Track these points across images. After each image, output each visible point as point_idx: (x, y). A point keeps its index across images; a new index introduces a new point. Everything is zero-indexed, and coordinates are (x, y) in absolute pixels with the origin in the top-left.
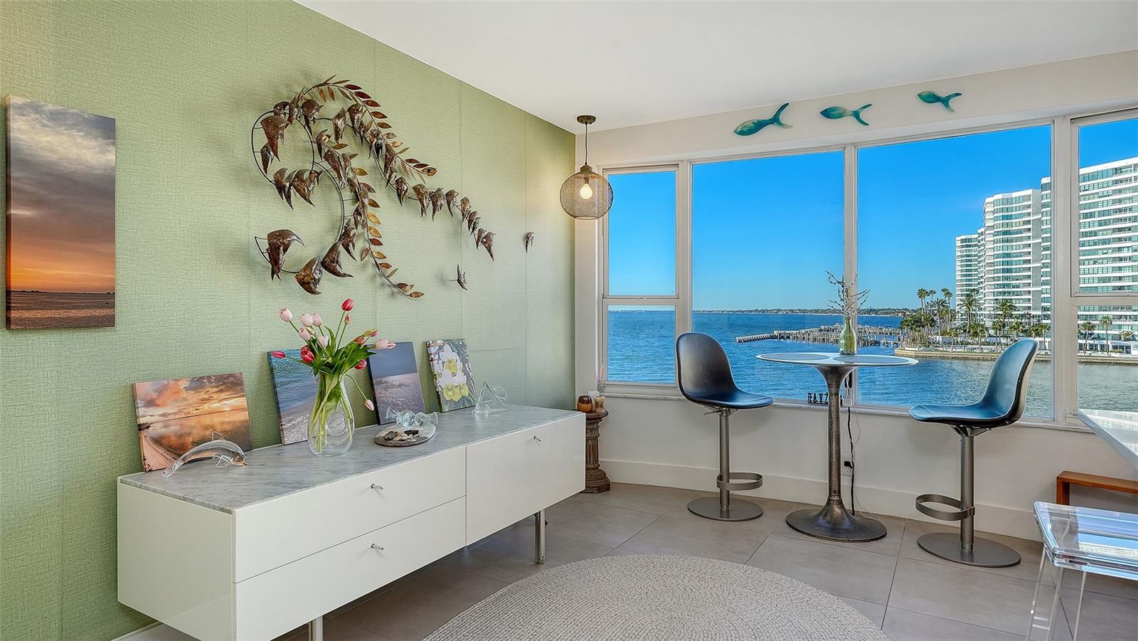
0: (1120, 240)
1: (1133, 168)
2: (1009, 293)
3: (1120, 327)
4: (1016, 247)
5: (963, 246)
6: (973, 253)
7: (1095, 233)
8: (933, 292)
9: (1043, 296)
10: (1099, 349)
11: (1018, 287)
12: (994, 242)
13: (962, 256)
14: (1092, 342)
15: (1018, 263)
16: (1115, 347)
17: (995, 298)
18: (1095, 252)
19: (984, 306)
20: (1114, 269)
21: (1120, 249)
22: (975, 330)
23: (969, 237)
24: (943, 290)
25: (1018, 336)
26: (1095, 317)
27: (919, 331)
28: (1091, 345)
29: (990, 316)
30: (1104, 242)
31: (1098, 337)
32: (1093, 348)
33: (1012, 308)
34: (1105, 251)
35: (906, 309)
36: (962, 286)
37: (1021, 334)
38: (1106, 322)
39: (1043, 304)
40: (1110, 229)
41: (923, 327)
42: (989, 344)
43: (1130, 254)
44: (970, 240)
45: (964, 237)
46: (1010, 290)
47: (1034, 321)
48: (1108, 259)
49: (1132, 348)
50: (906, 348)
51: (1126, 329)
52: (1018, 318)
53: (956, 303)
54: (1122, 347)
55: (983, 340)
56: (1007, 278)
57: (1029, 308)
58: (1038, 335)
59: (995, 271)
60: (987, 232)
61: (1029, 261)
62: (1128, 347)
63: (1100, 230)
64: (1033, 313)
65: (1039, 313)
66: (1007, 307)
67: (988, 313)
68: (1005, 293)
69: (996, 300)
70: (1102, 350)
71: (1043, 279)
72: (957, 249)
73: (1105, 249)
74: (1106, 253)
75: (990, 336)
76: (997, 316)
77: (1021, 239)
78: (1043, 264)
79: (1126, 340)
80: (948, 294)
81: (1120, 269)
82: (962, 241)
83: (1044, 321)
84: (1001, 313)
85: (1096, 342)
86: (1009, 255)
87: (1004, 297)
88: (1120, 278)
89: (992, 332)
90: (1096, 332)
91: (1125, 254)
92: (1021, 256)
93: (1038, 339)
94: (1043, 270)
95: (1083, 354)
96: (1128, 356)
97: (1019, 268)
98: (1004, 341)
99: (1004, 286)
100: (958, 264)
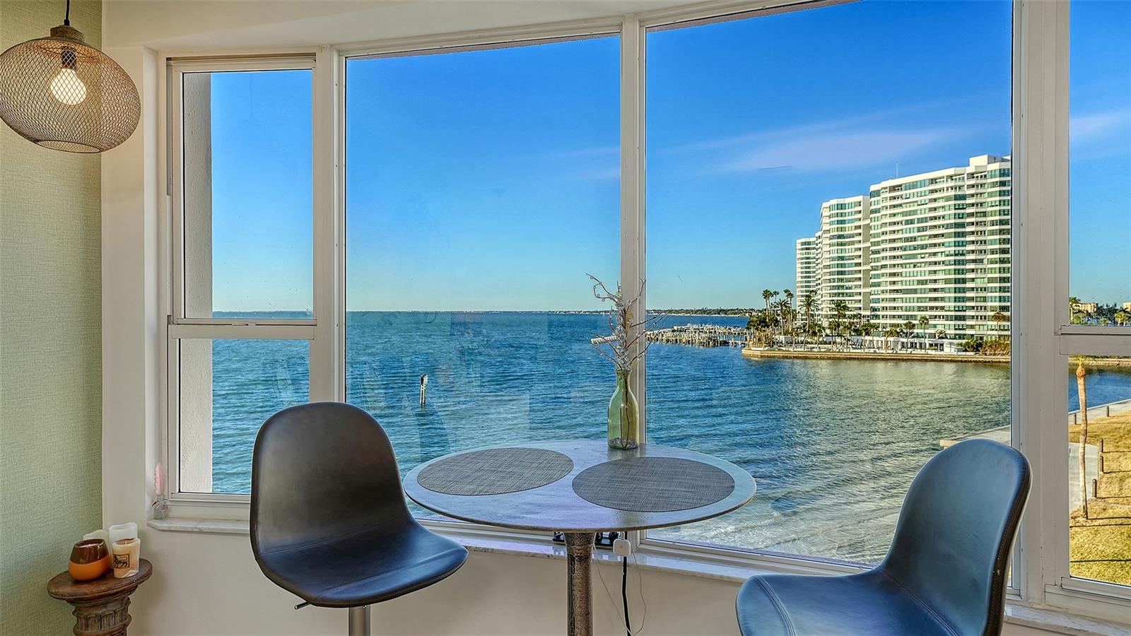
0: (935, 245)
1: (945, 179)
2: (843, 294)
3: (935, 326)
4: (849, 251)
5: (802, 249)
6: (812, 256)
7: (915, 239)
8: (776, 293)
9: (871, 297)
10: (918, 347)
11: (850, 288)
12: (830, 245)
13: (802, 259)
14: (912, 340)
15: (850, 265)
16: (931, 345)
17: (831, 299)
18: (914, 256)
19: (822, 306)
20: (930, 272)
21: (935, 254)
22: (813, 329)
23: (808, 240)
24: (786, 291)
25: (850, 335)
26: (914, 317)
27: (764, 331)
28: (912, 343)
29: (826, 316)
30: (923, 247)
31: (917, 336)
32: (913, 346)
33: (845, 308)
34: (923, 256)
35: (752, 310)
36: (802, 287)
37: (853, 334)
38: (924, 321)
39: (871, 305)
40: (926, 236)
41: (768, 327)
42: (825, 343)
43: (944, 258)
44: (809, 243)
45: (803, 240)
46: (843, 291)
47: (864, 321)
48: (925, 263)
49: (945, 345)
50: (753, 348)
51: (940, 328)
52: (850, 318)
53: (797, 304)
54: (936, 345)
55: (821, 339)
56: (842, 280)
57: (860, 308)
58: (868, 334)
59: (831, 273)
60: (824, 236)
61: (860, 264)
62: (942, 345)
63: (919, 236)
64: (863, 313)
65: (868, 313)
66: (841, 307)
67: (826, 313)
68: (839, 294)
70: (921, 348)
71: (872, 281)
72: (798, 252)
73: (923, 254)
74: (924, 258)
75: (827, 335)
76: (833, 316)
77: (853, 243)
78: (872, 267)
79: (940, 338)
80: (790, 295)
81: (935, 272)
82: (803, 244)
83: (872, 321)
84: (836, 313)
85: (916, 340)
86: (842, 258)
87: (839, 298)
88: (935, 281)
89: (828, 331)
90: (916, 331)
91: (939, 258)
92: (853, 259)
93: (868, 338)
94: (872, 273)
95: (905, 352)
96: (941, 353)
97: (852, 271)
98: (838, 340)
99: (839, 287)
100: (799, 265)
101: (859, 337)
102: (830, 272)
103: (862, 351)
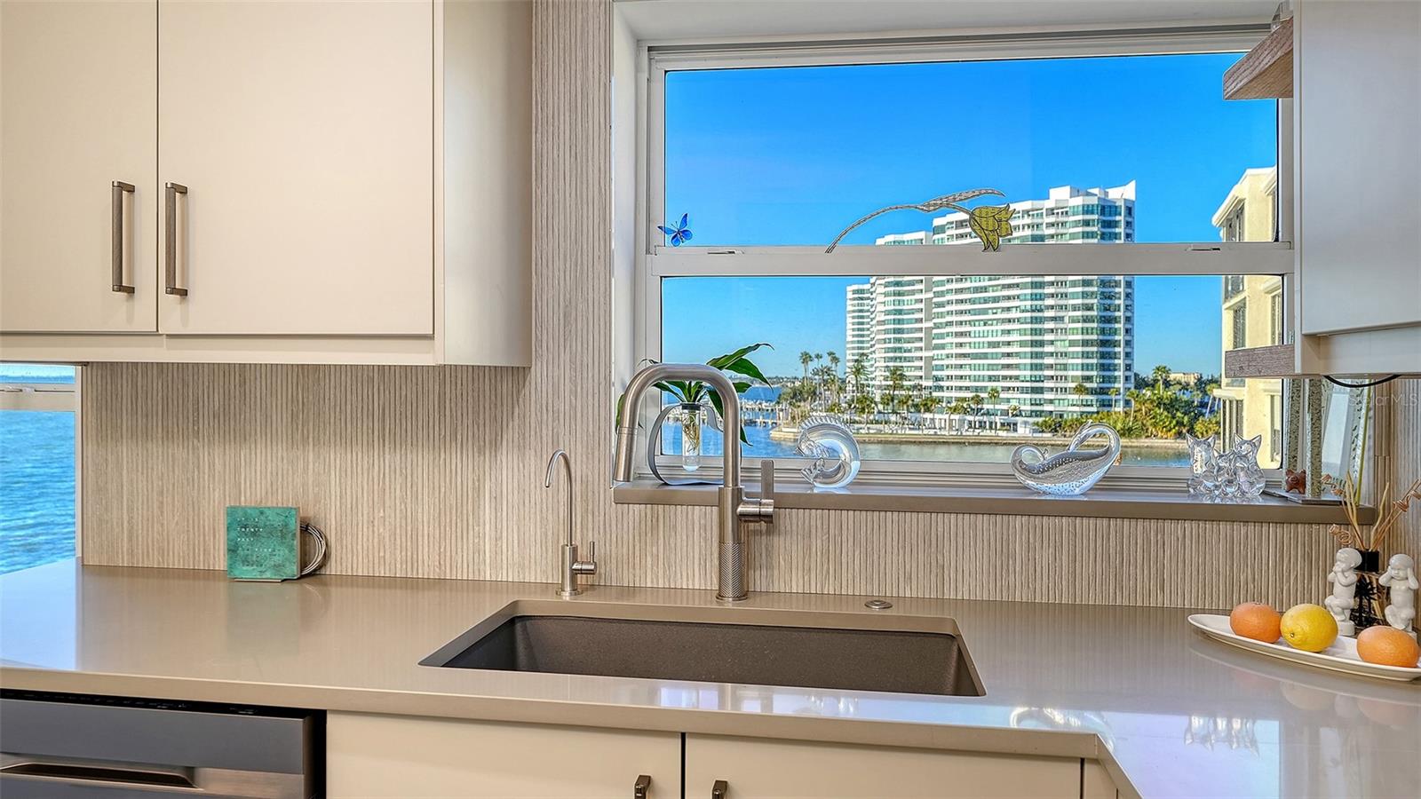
0: (1009, 298)
1: (1020, 215)
2: (900, 358)
3: (1008, 400)
4: (909, 303)
5: (854, 299)
6: (866, 308)
7: (985, 289)
8: (818, 356)
9: (934, 363)
10: (988, 427)
11: (910, 351)
12: (886, 295)
13: (854, 311)
14: (981, 418)
15: (909, 321)
16: (1003, 425)
17: (885, 364)
18: (985, 312)
19: (875, 374)
20: (1003, 332)
21: (1009, 309)
22: (863, 403)
23: (861, 287)
24: (829, 354)
25: (908, 411)
26: (983, 389)
27: (799, 406)
28: (980, 422)
29: (880, 387)
30: (996, 300)
31: (988, 413)
32: (982, 425)
33: (902, 377)
34: (995, 311)
35: (795, 378)
36: (853, 348)
37: (912, 410)
38: (994, 394)
39: (934, 373)
40: (999, 285)
41: (805, 401)
42: (877, 422)
43: (1019, 315)
44: (862, 291)
45: (855, 287)
46: (900, 355)
47: (925, 393)
48: (997, 320)
49: (1019, 425)
50: (784, 430)
51: (1014, 403)
52: (909, 390)
53: (844, 369)
54: (1009, 424)
55: (872, 417)
56: (899, 340)
57: (921, 377)
58: (928, 410)
59: (887, 331)
60: (878, 282)
61: (921, 320)
62: (1015, 424)
63: (990, 286)
64: (924, 383)
65: (930, 383)
66: (897, 375)
67: (879, 383)
68: (896, 358)
69: (887, 367)
70: (991, 428)
71: (935, 342)
72: (849, 302)
73: (995, 308)
74: (996, 313)
75: (879, 412)
76: (888, 387)
77: (913, 293)
78: (935, 324)
79: (1013, 416)
80: (835, 360)
81: (1009, 332)
82: (855, 292)
83: (935, 394)
84: (891, 383)
85: (985, 418)
86: (900, 312)
87: (896, 364)
88: (1009, 343)
89: (881, 407)
90: (986, 406)
91: (1014, 314)
92: (913, 313)
93: (928, 416)
94: (935, 331)
95: (971, 434)
96: (1012, 434)
97: (912, 329)
98: (893, 418)
99: (895, 350)
100: (849, 320)
101: (917, 415)
102: (885, 330)
103: (921, 432)
